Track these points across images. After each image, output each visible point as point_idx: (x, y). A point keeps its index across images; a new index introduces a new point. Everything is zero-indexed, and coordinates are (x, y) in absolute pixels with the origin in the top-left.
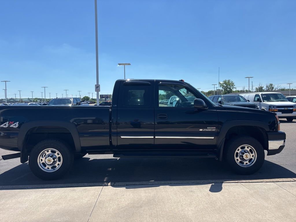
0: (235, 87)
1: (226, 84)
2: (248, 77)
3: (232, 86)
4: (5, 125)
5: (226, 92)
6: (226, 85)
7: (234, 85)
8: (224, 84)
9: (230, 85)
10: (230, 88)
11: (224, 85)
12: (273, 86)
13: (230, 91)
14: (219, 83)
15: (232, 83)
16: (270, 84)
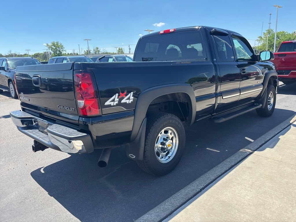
0: (64, 49)
1: (55, 46)
2: (87, 40)
3: (62, 48)
4: (113, 101)
5: (56, 54)
6: (54, 48)
7: (64, 48)
8: (53, 45)
9: (59, 48)
10: (60, 51)
11: (53, 47)
12: (99, 49)
13: (60, 54)
14: (48, 45)
15: (61, 45)
16: (96, 47)
